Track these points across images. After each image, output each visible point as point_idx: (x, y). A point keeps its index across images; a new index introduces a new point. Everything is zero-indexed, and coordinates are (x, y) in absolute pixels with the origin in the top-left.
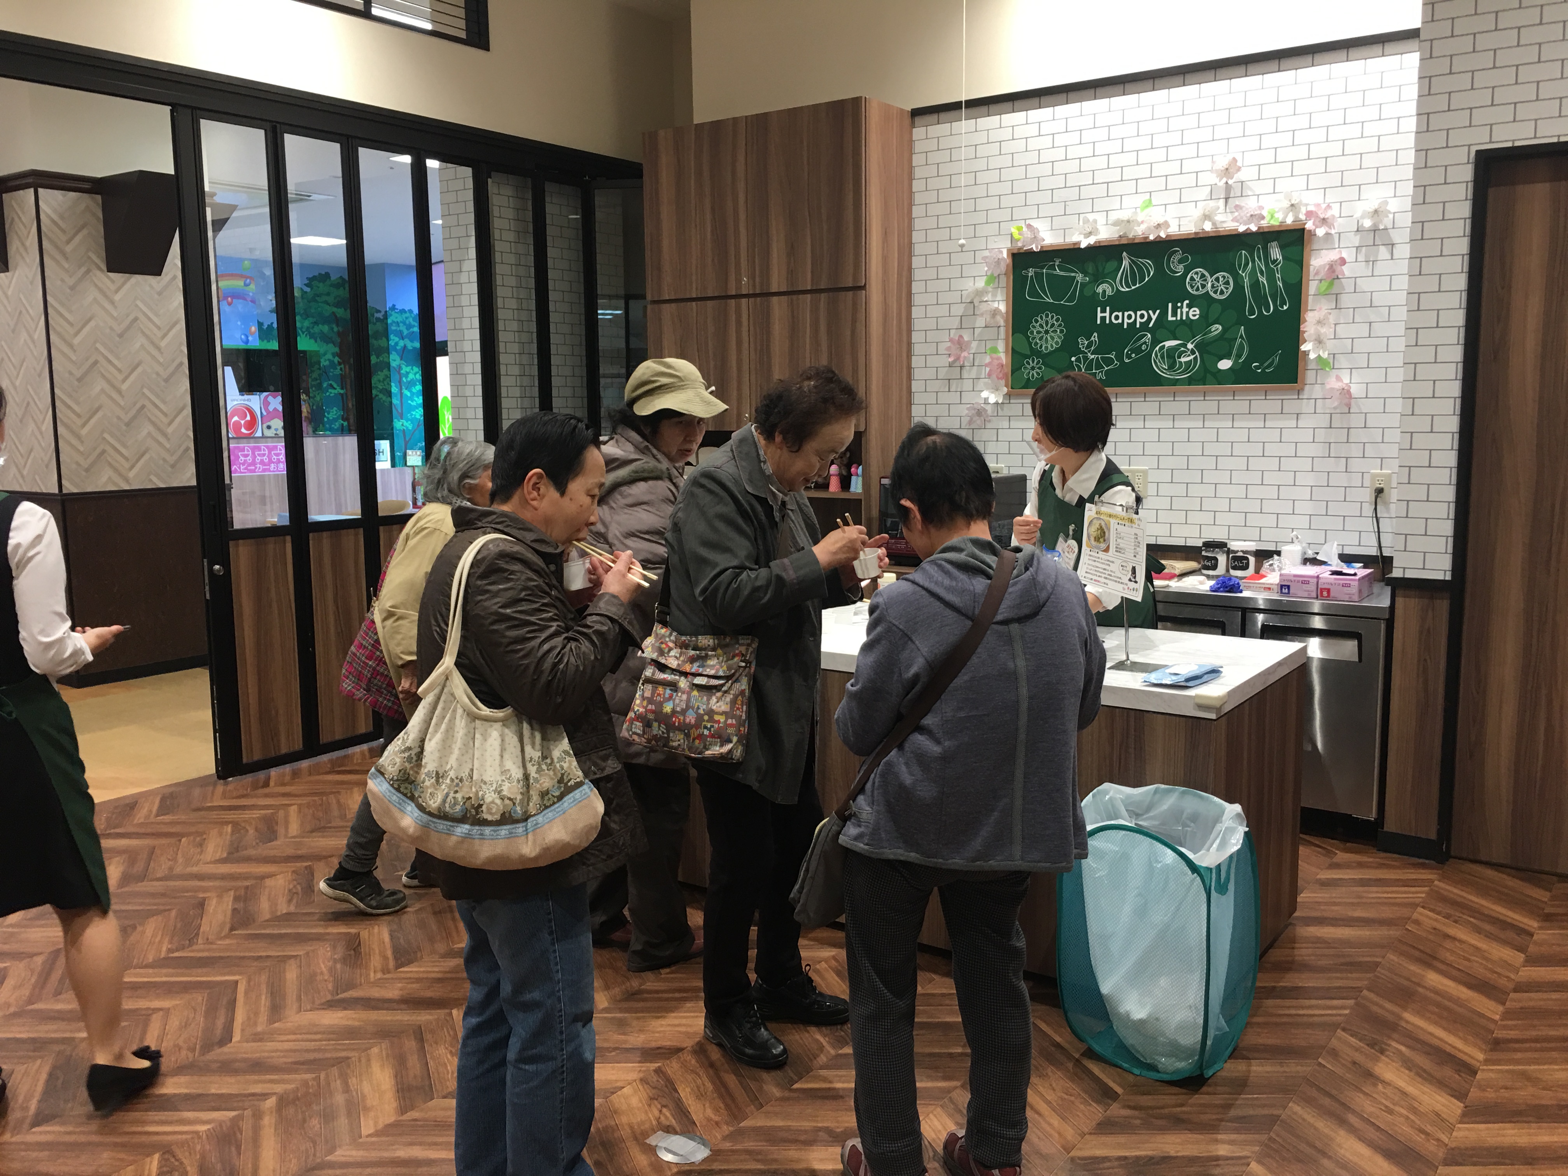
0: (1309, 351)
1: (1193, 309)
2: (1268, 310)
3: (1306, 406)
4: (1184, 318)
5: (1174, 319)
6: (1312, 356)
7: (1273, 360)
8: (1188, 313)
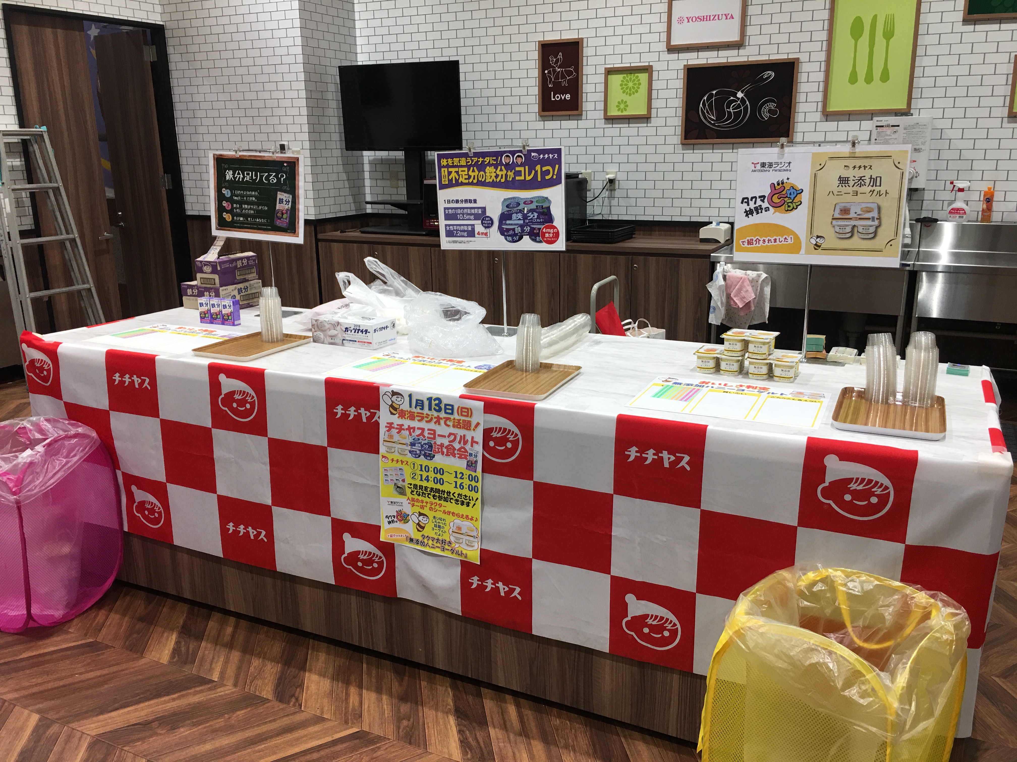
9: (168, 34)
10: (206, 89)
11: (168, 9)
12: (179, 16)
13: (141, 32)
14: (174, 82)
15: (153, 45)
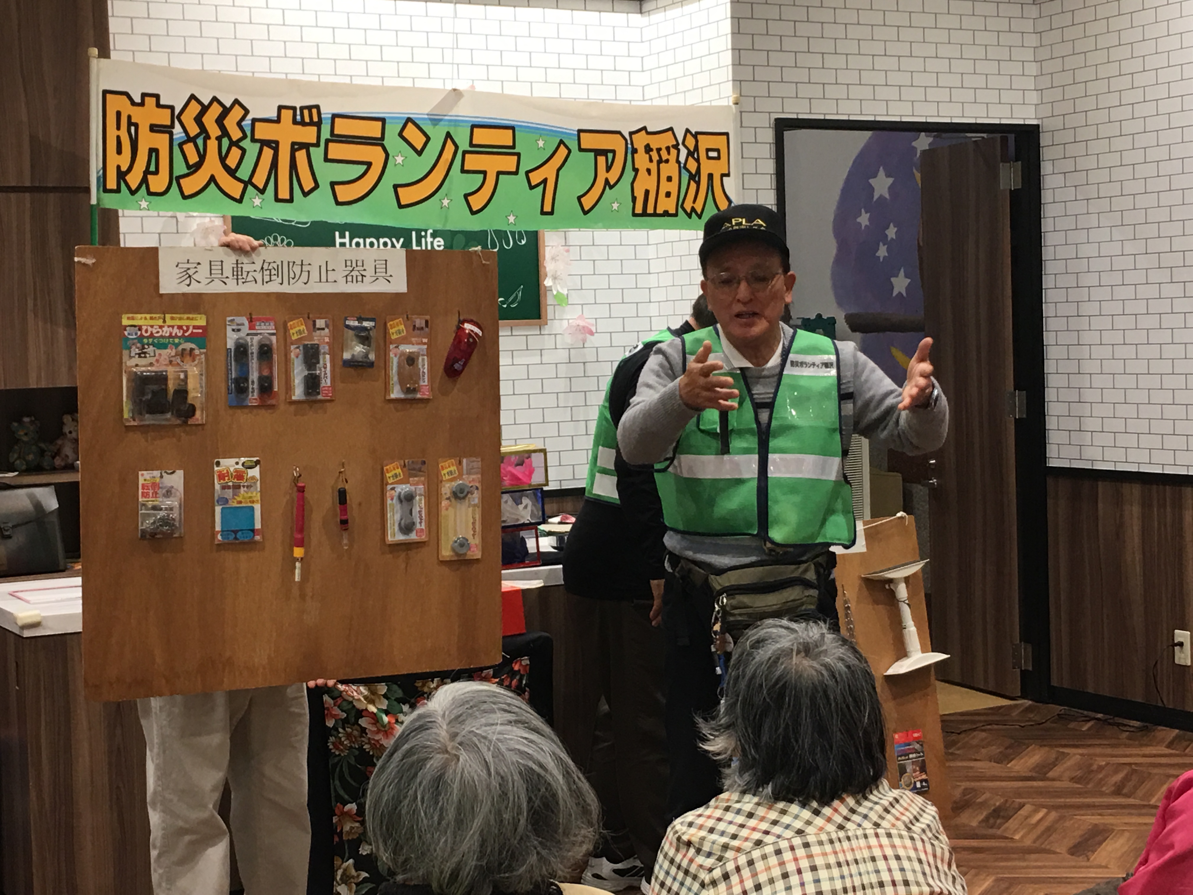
0: (551, 287)
1: (438, 239)
2: (508, 245)
3: (548, 342)
4: (429, 248)
5: (419, 248)
6: (555, 293)
7: (517, 296)
8: (432, 243)
9: (1045, 139)
10: (1103, 234)
11: (1049, 96)
12: (1066, 107)
13: (999, 140)
14: (1047, 225)
15: (1017, 160)
